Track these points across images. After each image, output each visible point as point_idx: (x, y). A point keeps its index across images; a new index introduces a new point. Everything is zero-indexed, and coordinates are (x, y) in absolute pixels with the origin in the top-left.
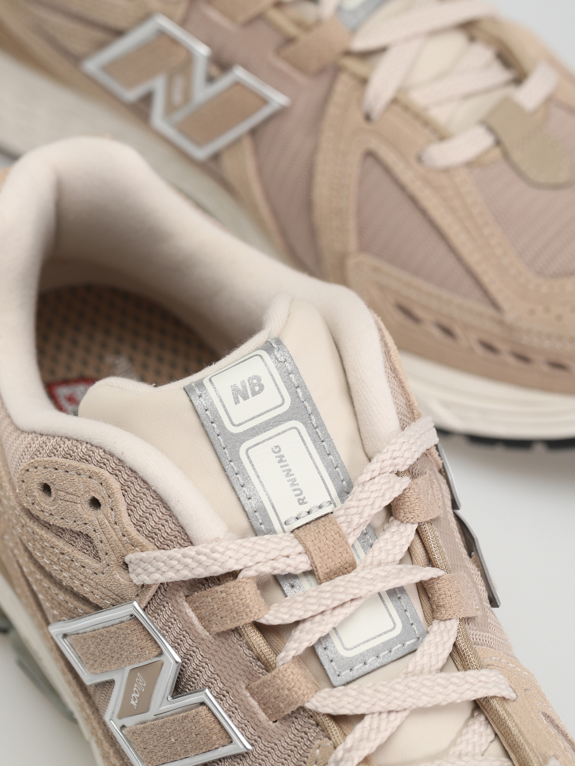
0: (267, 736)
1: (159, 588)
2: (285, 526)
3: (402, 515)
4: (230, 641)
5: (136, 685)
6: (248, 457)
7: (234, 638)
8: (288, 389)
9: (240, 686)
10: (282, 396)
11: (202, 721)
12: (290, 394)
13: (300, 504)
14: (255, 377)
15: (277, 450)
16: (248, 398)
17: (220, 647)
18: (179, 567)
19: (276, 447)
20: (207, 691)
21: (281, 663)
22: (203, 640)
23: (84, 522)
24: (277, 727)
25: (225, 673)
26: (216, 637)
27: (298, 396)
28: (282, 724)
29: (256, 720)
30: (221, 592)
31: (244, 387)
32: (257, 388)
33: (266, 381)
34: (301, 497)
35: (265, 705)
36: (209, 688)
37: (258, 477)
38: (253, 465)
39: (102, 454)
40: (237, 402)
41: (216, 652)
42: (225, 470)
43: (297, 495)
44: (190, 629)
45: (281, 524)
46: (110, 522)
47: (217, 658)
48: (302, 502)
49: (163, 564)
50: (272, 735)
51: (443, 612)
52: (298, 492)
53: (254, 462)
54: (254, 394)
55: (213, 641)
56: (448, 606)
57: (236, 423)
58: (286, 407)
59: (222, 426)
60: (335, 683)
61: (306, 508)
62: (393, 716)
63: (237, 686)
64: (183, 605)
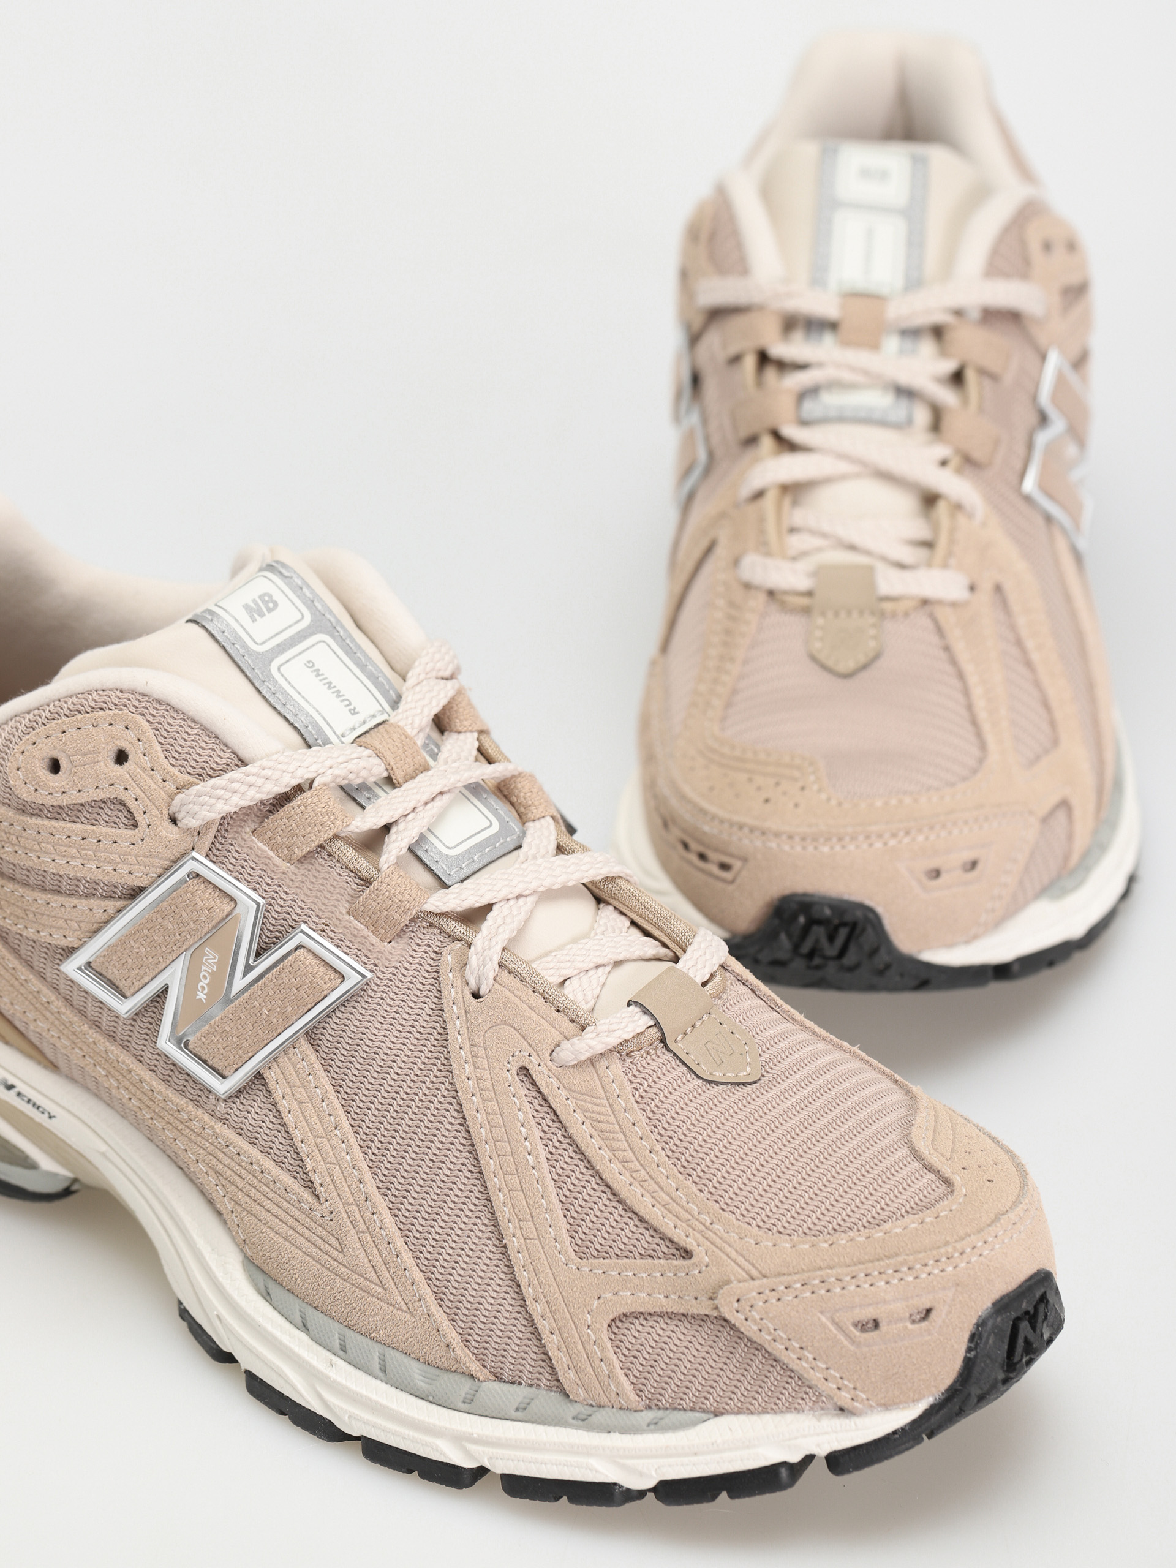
0: (384, 960)
1: (221, 824)
2: (343, 739)
3: (458, 724)
4: (317, 865)
5: (203, 968)
6: (282, 675)
7: (321, 860)
8: (304, 603)
9: (341, 913)
10: (300, 611)
11: (302, 967)
12: (308, 607)
13: (352, 714)
14: (265, 594)
15: (310, 664)
16: (264, 615)
17: (306, 876)
18: (243, 788)
19: (309, 662)
20: (304, 927)
21: (386, 866)
22: (283, 873)
23: (111, 782)
24: (394, 948)
25: (320, 904)
26: (299, 866)
27: (317, 609)
28: (397, 943)
29: (368, 945)
30: (299, 806)
31: (256, 604)
32: (271, 605)
33: (277, 596)
34: (352, 707)
35: (373, 925)
36: (305, 922)
37: (299, 693)
38: (289, 683)
39: (120, 694)
40: (254, 620)
41: (303, 882)
42: (260, 692)
43: (346, 706)
44: (266, 865)
45: (338, 737)
46: (144, 770)
47: (305, 889)
48: (354, 712)
49: (223, 791)
50: (390, 957)
51: (535, 811)
52: (347, 703)
53: (289, 679)
54: (270, 610)
55: (296, 871)
56: (537, 803)
57: (259, 641)
58: (307, 620)
59: (245, 646)
60: (448, 883)
61: (359, 718)
62: (521, 901)
63: (338, 914)
64: (252, 840)
